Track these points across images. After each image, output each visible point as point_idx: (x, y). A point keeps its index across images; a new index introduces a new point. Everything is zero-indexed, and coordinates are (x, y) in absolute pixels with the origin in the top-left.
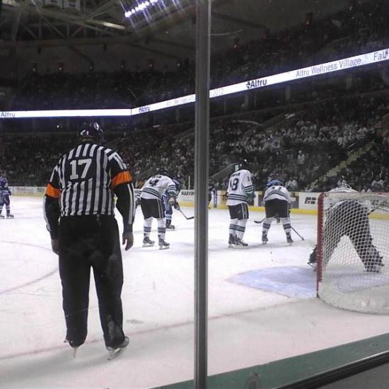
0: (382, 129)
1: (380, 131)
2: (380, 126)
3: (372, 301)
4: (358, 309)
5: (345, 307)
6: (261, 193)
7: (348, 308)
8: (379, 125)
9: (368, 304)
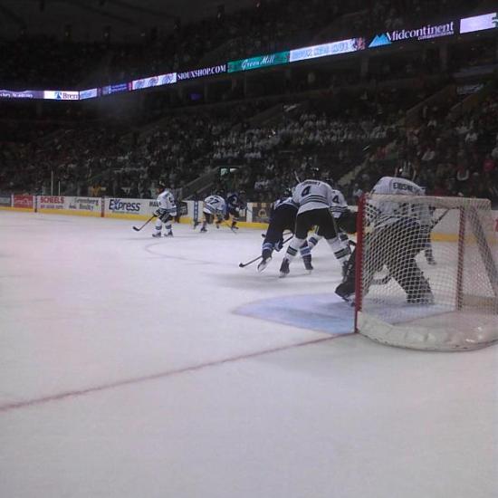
0: (405, 126)
1: (403, 129)
2: (402, 124)
3: (430, 335)
4: (413, 346)
5: (395, 343)
6: (256, 205)
7: (400, 344)
8: (402, 122)
9: (426, 337)
